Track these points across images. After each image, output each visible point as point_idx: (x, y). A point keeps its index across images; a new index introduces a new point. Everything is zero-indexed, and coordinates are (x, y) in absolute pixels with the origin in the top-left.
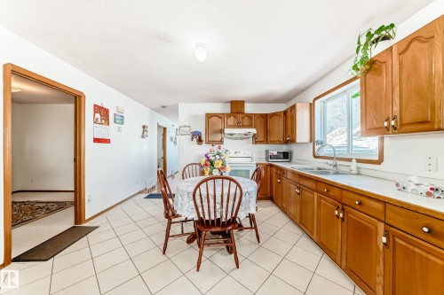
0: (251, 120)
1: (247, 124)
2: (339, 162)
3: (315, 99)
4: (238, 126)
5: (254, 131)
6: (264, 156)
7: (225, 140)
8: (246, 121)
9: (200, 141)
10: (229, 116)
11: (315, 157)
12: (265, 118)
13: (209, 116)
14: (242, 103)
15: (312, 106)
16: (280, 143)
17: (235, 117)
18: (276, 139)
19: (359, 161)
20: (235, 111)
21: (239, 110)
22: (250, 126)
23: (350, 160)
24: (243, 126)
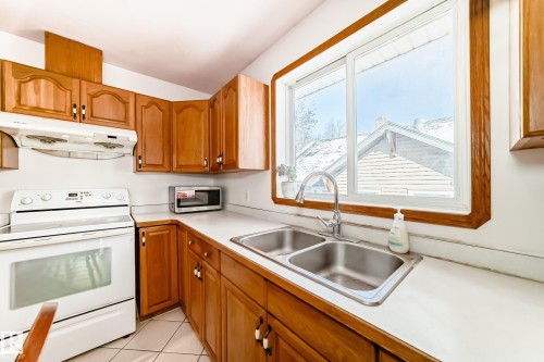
0: (128, 108)
1: (110, 113)
2: (345, 217)
3: (277, 76)
5: (129, 137)
6: (165, 198)
8: (105, 106)
11: (277, 201)
17: (58, 84)
18: (192, 162)
19: (411, 216)
21: (79, 69)
22: (123, 122)
23: (388, 213)
24: (92, 118)
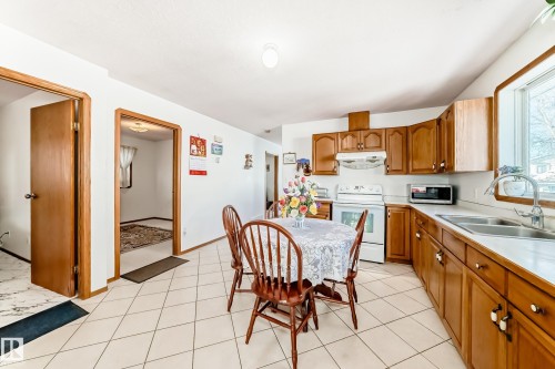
0: (380, 138)
1: (373, 145)
3: (499, 88)
4: (359, 148)
5: (382, 155)
6: (404, 193)
7: (341, 170)
8: (372, 141)
9: (307, 171)
10: (344, 135)
12: (405, 133)
13: (317, 138)
14: (365, 115)
15: (492, 104)
16: (429, 172)
17: (353, 136)
18: (424, 166)
20: (354, 127)
21: (360, 125)
22: (379, 148)
24: (366, 149)
